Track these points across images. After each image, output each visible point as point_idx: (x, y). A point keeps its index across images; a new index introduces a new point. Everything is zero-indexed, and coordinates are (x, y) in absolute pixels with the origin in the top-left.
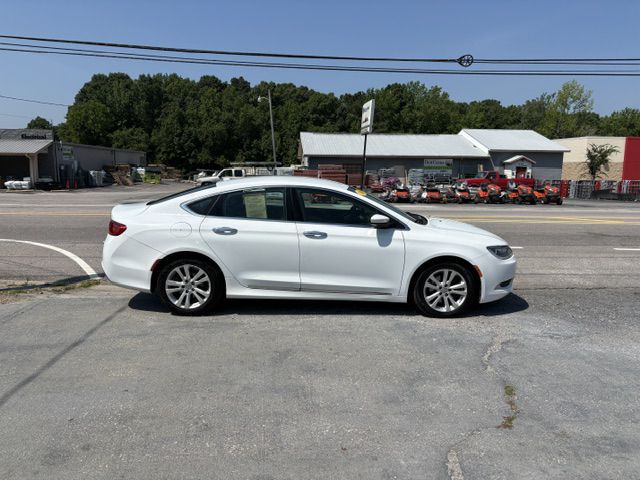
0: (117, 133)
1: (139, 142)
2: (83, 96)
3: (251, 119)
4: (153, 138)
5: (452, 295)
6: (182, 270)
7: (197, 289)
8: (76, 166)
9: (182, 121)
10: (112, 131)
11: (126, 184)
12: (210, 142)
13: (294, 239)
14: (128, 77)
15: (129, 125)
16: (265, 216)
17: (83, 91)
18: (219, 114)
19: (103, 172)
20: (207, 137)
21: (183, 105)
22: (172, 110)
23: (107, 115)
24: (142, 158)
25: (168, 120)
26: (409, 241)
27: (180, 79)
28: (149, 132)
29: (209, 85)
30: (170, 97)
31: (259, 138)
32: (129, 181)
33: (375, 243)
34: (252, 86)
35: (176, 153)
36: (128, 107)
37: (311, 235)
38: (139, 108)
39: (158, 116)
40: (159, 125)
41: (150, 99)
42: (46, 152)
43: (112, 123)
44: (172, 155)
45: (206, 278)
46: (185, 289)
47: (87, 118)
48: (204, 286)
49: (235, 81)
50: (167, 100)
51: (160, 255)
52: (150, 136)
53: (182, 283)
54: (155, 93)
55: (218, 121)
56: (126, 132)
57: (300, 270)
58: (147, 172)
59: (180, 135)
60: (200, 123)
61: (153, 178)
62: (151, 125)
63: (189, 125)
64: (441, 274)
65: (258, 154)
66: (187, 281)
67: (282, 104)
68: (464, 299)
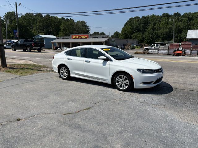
0: (134, 35)
1: (140, 37)
2: (126, 24)
3: (179, 26)
4: (144, 36)
6: (63, 69)
7: (65, 73)
9: (154, 29)
10: (132, 34)
12: (162, 36)
13: (83, 62)
14: (139, 17)
15: (137, 32)
17: (126, 23)
18: (166, 26)
20: (161, 34)
21: (154, 24)
22: (151, 26)
23: (131, 29)
25: (149, 29)
26: (111, 65)
28: (143, 33)
29: (165, 17)
30: (151, 22)
31: (181, 33)
33: (102, 65)
34: (181, 15)
35: (150, 40)
36: (138, 27)
37: (87, 61)
38: (141, 27)
39: (146, 28)
40: (146, 31)
41: (144, 24)
42: (107, 41)
43: (133, 31)
45: (67, 71)
47: (126, 31)
49: (175, 14)
50: (150, 23)
52: (143, 35)
54: (146, 21)
55: (166, 28)
56: (136, 34)
59: (152, 34)
60: (160, 29)
62: (144, 31)
63: (156, 30)
65: (180, 39)
67: (193, 20)
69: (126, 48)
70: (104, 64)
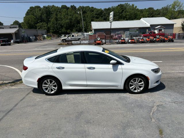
0: (38, 24)
1: (45, 27)
2: (28, 14)
3: (77, 18)
4: (49, 25)
5: (139, 86)
6: (47, 81)
7: (53, 87)
8: (26, 36)
9: (57, 19)
10: (37, 24)
11: (41, 40)
12: (65, 26)
13: (84, 70)
14: (40, 7)
15: (41, 22)
16: (74, 62)
17: (27, 12)
18: (67, 17)
19: (34, 37)
20: (64, 24)
21: (56, 15)
22: (53, 16)
23: (35, 19)
24: (45, 32)
25: (53, 20)
27: (55, 7)
28: (47, 23)
29: (64, 8)
30: (53, 12)
31: (79, 23)
32: (42, 39)
33: (112, 70)
34: (77, 8)
35: (55, 30)
36: (41, 16)
37: (89, 68)
38: (44, 16)
39: (50, 18)
40: (50, 21)
41: (47, 14)
42: (17, 32)
43: (37, 21)
44: (54, 30)
45: (55, 84)
46: (49, 87)
47: (29, 20)
48: (55, 86)
49: (71, 6)
50: (52, 13)
51: (40, 77)
52: (48, 25)
53: (48, 85)
54: (48, 11)
55: (67, 19)
56: (41, 24)
57: (86, 80)
58: (47, 36)
59: (56, 24)
60: (62, 20)
61: (49, 38)
62: (48, 21)
63: (59, 21)
64: (135, 80)
65: (79, 28)
66: (49, 85)
67: (86, 13)
68: (143, 87)
69: (39, 39)
70: (115, 69)
